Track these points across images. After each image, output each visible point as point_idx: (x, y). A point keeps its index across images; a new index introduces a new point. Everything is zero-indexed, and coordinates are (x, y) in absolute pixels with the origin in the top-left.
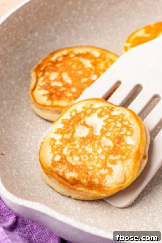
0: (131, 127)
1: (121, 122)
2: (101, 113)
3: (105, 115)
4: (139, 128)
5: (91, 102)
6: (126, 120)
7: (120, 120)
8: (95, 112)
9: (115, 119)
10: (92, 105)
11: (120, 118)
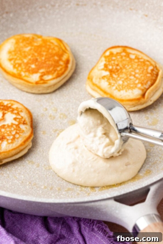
0: (15, 141)
1: (16, 133)
2: (18, 118)
3: (18, 121)
4: (17, 145)
5: (24, 110)
6: (20, 135)
7: (18, 132)
8: (17, 115)
9: (17, 129)
10: (21, 111)
11: (19, 131)
